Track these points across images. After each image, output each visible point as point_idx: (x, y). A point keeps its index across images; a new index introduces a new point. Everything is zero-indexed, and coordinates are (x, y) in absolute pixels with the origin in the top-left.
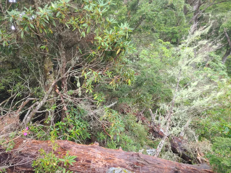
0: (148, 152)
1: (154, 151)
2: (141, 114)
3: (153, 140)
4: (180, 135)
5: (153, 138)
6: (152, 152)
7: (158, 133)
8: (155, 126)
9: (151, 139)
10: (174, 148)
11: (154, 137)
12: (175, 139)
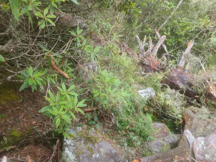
0: (141, 94)
1: (149, 91)
2: (125, 45)
3: (143, 75)
4: (180, 65)
5: (143, 73)
6: (148, 92)
7: (149, 66)
8: (144, 57)
9: (141, 75)
10: (172, 82)
11: (145, 72)
12: (173, 71)
